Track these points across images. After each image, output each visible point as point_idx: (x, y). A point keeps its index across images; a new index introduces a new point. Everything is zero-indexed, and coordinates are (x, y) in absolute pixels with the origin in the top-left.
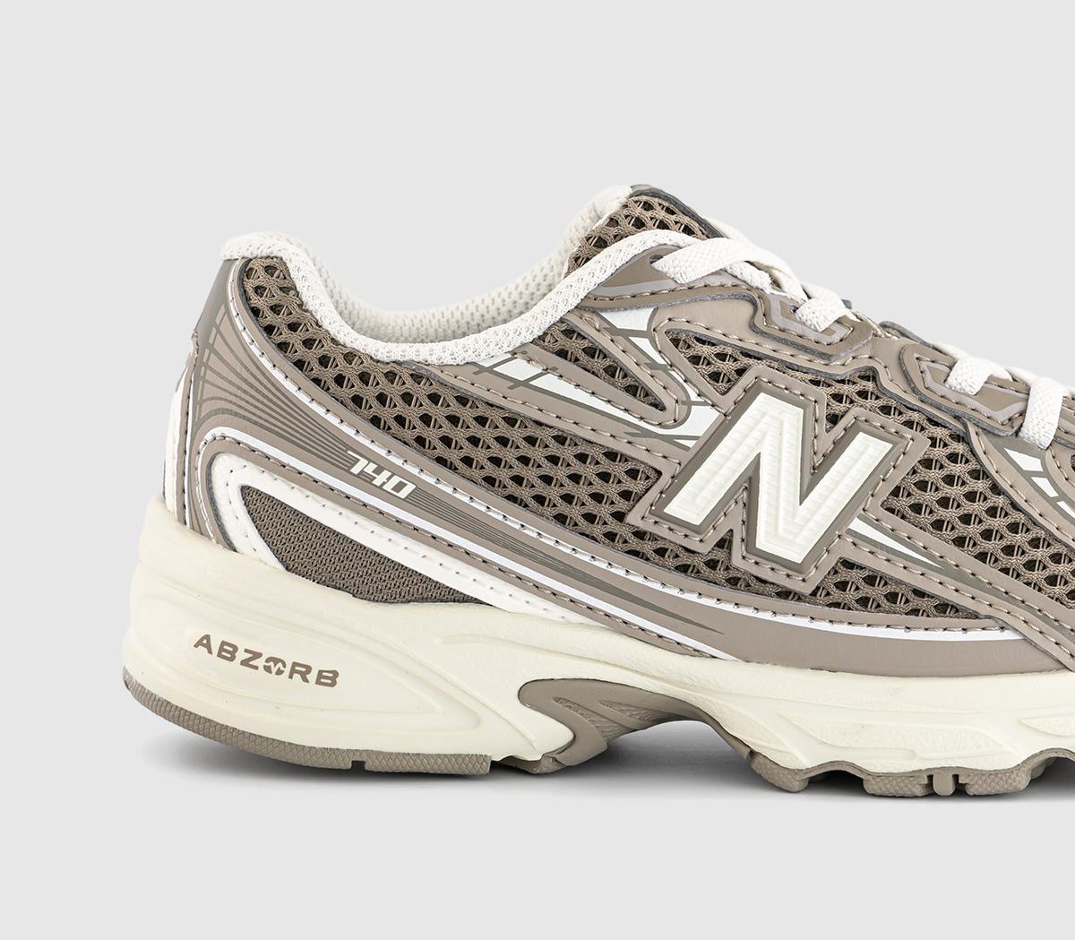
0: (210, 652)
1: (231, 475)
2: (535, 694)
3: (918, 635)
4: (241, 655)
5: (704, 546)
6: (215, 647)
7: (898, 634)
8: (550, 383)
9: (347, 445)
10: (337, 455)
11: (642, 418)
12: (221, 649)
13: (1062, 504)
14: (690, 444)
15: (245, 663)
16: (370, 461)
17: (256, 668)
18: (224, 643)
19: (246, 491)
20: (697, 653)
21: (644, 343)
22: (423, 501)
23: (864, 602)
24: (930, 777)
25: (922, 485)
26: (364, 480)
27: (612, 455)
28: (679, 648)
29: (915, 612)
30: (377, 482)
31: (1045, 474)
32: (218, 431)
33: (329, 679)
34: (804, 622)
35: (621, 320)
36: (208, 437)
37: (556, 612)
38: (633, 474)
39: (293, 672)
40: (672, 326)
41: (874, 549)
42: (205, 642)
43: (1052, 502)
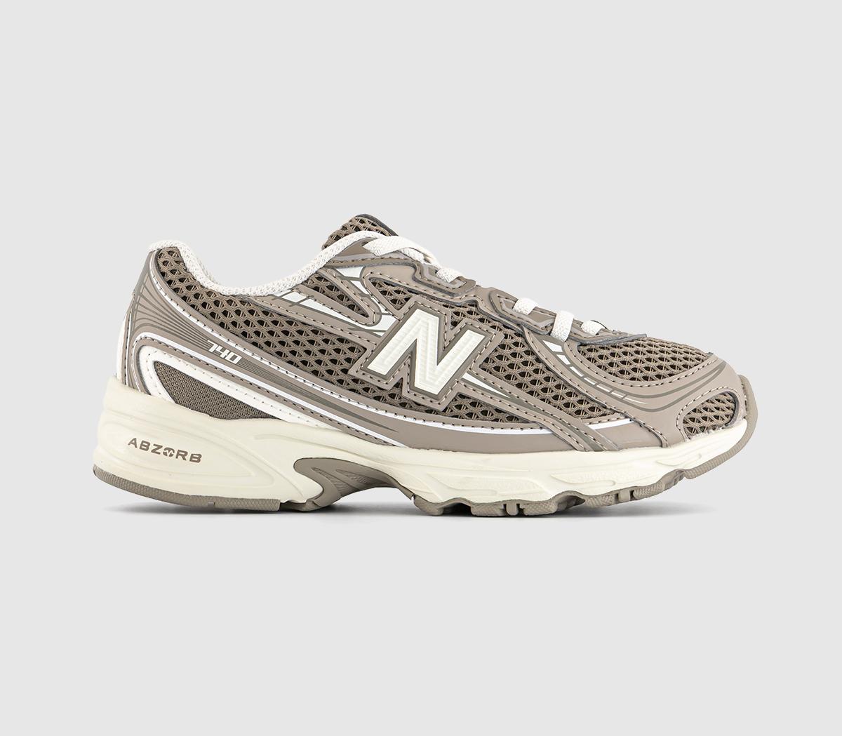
0: (136, 447)
1: (149, 356)
2: (302, 466)
3: (498, 431)
4: (152, 447)
5: (389, 386)
6: (139, 444)
7: (488, 431)
8: (310, 303)
9: (207, 337)
10: (202, 342)
11: (356, 321)
12: (142, 445)
13: (573, 368)
14: (381, 334)
15: (153, 451)
16: (219, 345)
17: (159, 453)
18: (143, 442)
19: (156, 363)
20: (385, 443)
21: (358, 284)
22: (245, 365)
23: (470, 415)
24: (505, 506)
25: (500, 357)
26: (216, 355)
27: (341, 340)
28: (376, 441)
29: (496, 420)
30: (222, 356)
31: (564, 353)
32: (143, 335)
33: (196, 458)
34: (439, 425)
35: (346, 272)
36: (138, 338)
37: (314, 422)
38: (352, 349)
39: (178, 455)
40: (372, 276)
41: (475, 388)
42: (134, 442)
43: (567, 367)
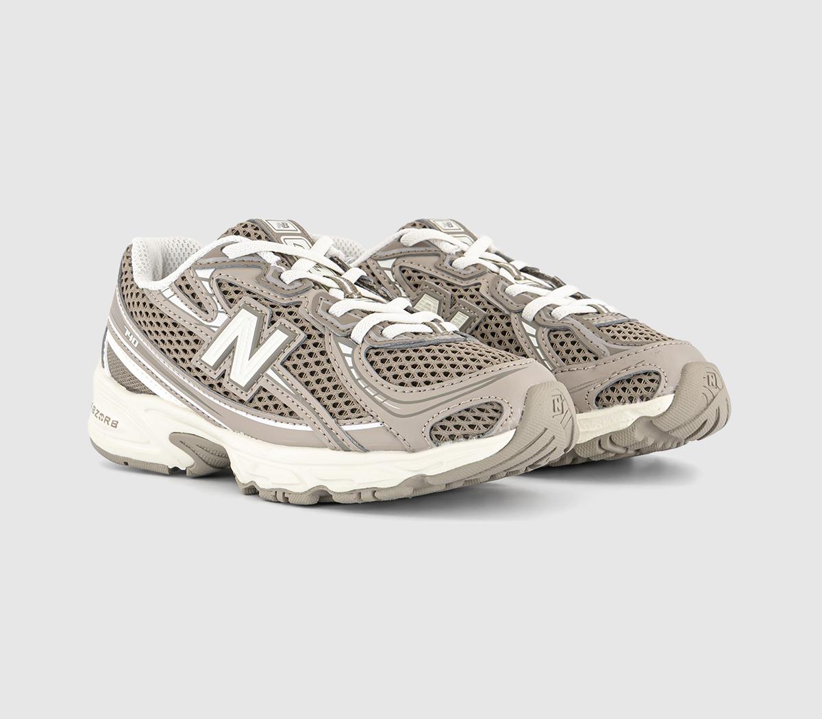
3: (278, 425)
5: (214, 375)
7: (271, 423)
8: (175, 300)
9: (125, 323)
10: (122, 326)
11: (201, 317)
13: (353, 371)
14: (215, 329)
16: (129, 330)
20: (220, 426)
21: (206, 284)
22: (140, 349)
23: (266, 407)
24: (276, 492)
25: (299, 356)
26: (128, 338)
27: (190, 333)
28: (213, 422)
29: (282, 414)
30: (130, 340)
31: (351, 356)
33: (115, 425)
34: (244, 414)
38: (196, 341)
39: (105, 420)
40: (219, 277)
41: (273, 383)
43: (349, 369)
